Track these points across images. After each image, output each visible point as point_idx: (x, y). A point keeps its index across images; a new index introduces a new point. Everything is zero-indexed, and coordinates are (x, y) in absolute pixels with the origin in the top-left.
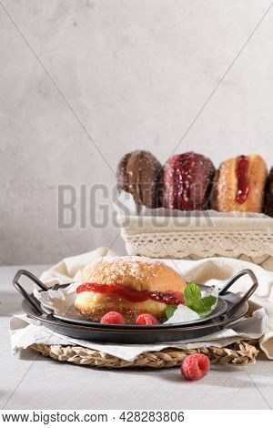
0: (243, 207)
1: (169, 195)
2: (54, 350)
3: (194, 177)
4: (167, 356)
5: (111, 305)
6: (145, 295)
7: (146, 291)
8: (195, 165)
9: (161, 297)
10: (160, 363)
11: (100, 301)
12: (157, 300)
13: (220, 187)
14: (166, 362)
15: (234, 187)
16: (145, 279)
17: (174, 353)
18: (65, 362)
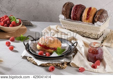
0: (87, 21)
1: (72, 16)
2: (28, 58)
3: (77, 12)
4: (48, 65)
5: (42, 49)
6: (49, 48)
7: (49, 47)
8: (79, 9)
9: (52, 49)
10: (46, 66)
11: (40, 48)
12: (51, 49)
13: (83, 16)
14: (47, 66)
15: (86, 16)
16: (49, 45)
17: (49, 64)
18: (29, 61)
